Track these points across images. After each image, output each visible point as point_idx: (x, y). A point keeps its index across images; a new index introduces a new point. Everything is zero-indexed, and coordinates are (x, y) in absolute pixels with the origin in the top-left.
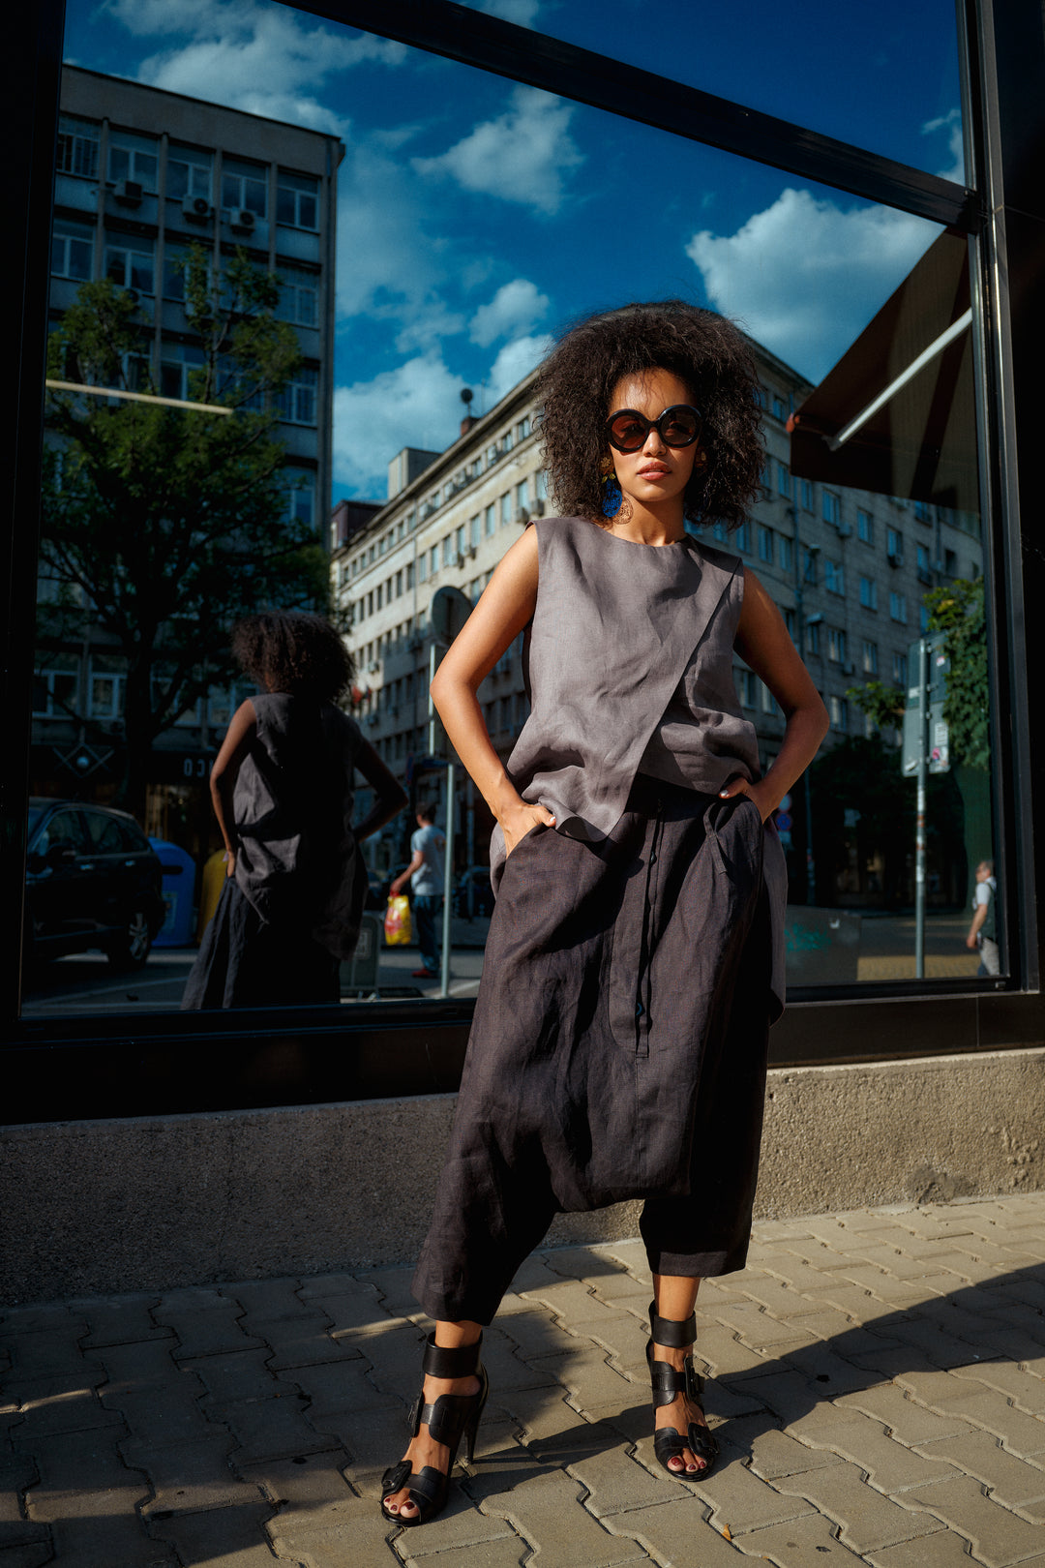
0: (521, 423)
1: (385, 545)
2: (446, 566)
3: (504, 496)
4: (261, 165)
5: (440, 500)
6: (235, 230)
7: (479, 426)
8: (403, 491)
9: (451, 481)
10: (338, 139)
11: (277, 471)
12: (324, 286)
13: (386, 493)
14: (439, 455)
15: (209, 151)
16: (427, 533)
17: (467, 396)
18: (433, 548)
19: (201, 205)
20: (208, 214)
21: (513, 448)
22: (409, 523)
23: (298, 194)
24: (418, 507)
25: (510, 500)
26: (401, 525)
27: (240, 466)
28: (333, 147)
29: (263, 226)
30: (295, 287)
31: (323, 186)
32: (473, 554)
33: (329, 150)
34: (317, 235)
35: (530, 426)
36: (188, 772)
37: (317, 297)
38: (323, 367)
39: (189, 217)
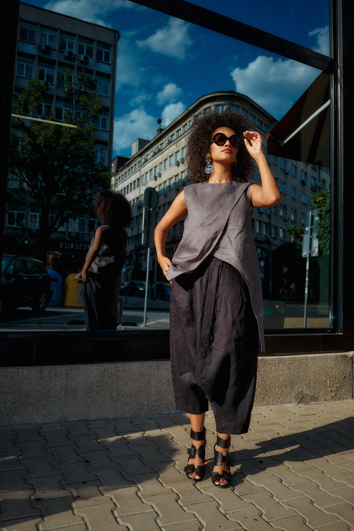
0: (178, 131)
1: (130, 171)
2: (151, 180)
3: (171, 156)
4: (91, 40)
5: (149, 157)
6: (82, 62)
7: (163, 132)
8: (137, 153)
9: (153, 151)
10: (117, 32)
11: (94, 146)
12: (112, 82)
13: (131, 155)
14: (150, 141)
15: (74, 35)
16: (144, 168)
17: (159, 122)
18: (146, 173)
19: (70, 53)
20: (73, 56)
21: (175, 140)
22: (138, 164)
23: (104, 51)
24: (142, 159)
25: (173, 159)
26: (135, 165)
27: (81, 144)
29: (92, 61)
30: (102, 83)
31: (112, 48)
32: (160, 176)
33: (115, 35)
34: (110, 65)
35: (181, 132)
36: (61, 246)
37: (109, 86)
38: (110, 110)
39: (66, 58)
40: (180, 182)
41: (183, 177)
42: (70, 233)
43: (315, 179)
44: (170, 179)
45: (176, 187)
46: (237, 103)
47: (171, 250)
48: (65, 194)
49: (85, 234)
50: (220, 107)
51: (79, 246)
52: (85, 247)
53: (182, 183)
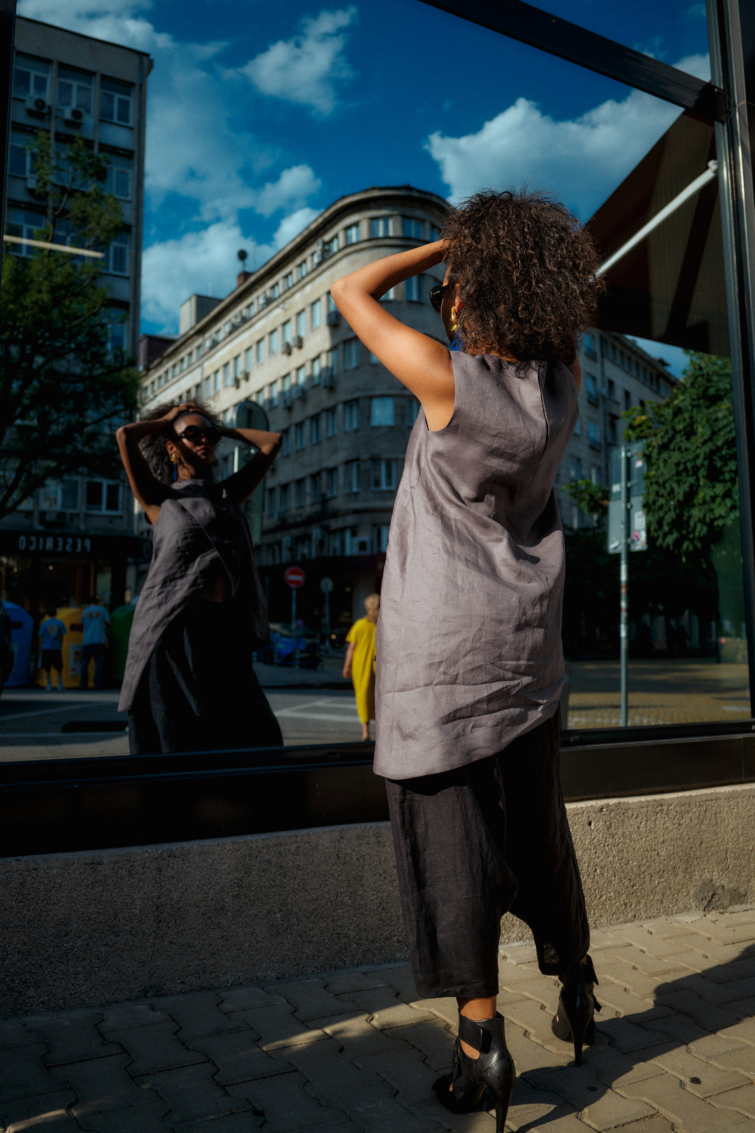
0: (286, 277)
1: (177, 370)
2: (226, 387)
3: (272, 333)
4: (87, 74)
5: (221, 336)
6: (68, 123)
7: (252, 279)
8: (192, 329)
9: (230, 320)
10: (147, 55)
11: (103, 309)
12: (136, 168)
13: (177, 331)
14: (221, 301)
15: (48, 62)
16: (212, 360)
17: (242, 255)
18: (216, 372)
19: (40, 103)
20: (46, 110)
21: (280, 296)
22: (197, 354)
23: (117, 96)
24: (205, 341)
25: (277, 337)
26: (190, 354)
27: (74, 305)
28: (143, 60)
29: (89, 121)
30: (116, 168)
31: (135, 91)
32: (247, 377)
33: (141, 63)
34: (131, 128)
35: (294, 279)
36: (22, 546)
37: (130, 176)
38: (134, 229)
39: (30, 113)
40: (294, 391)
41: (302, 379)
42: (43, 514)
43: (594, 379)
44: (271, 384)
45: (285, 401)
46: (419, 213)
47: (276, 548)
48: (35, 423)
49: (78, 515)
50: (381, 223)
51: (65, 543)
52: (79, 545)
53: (300, 394)
